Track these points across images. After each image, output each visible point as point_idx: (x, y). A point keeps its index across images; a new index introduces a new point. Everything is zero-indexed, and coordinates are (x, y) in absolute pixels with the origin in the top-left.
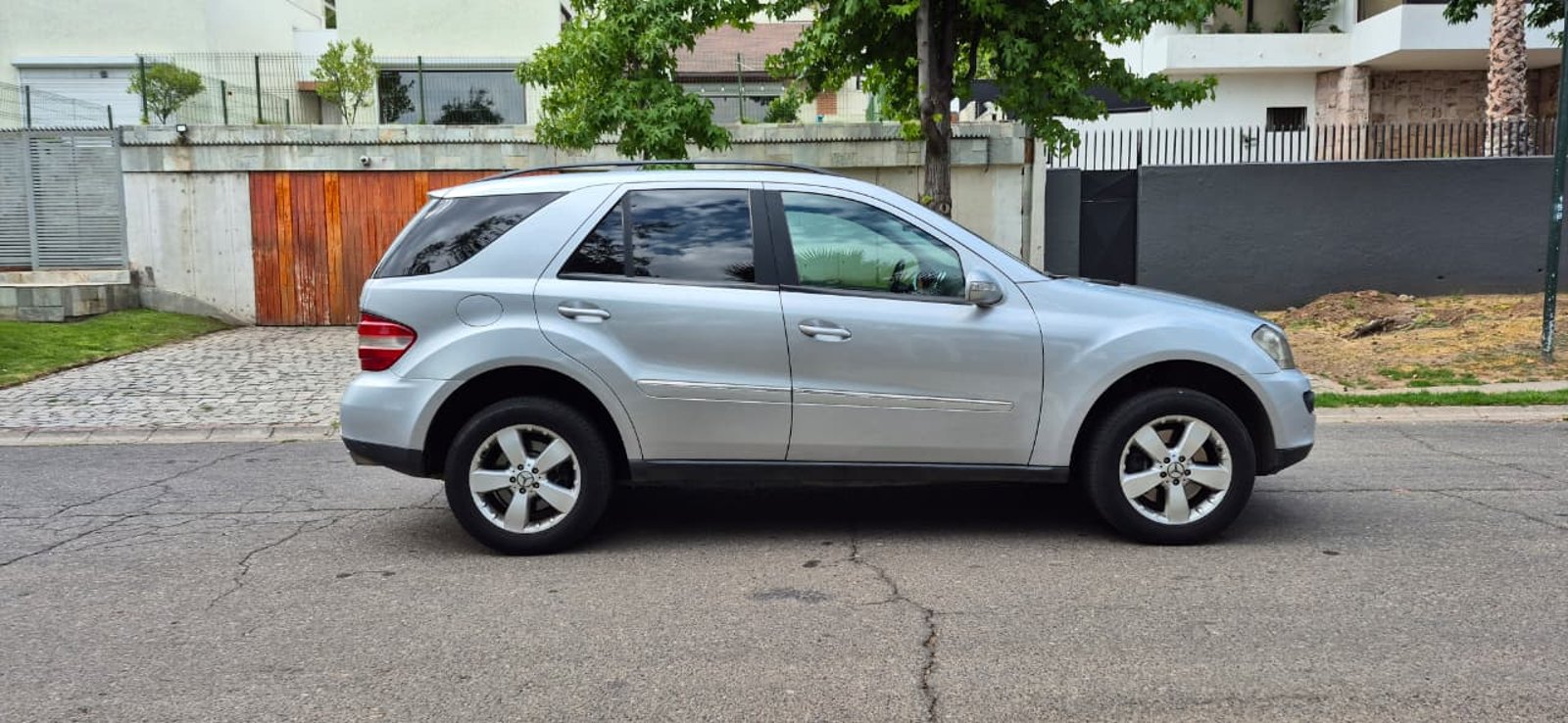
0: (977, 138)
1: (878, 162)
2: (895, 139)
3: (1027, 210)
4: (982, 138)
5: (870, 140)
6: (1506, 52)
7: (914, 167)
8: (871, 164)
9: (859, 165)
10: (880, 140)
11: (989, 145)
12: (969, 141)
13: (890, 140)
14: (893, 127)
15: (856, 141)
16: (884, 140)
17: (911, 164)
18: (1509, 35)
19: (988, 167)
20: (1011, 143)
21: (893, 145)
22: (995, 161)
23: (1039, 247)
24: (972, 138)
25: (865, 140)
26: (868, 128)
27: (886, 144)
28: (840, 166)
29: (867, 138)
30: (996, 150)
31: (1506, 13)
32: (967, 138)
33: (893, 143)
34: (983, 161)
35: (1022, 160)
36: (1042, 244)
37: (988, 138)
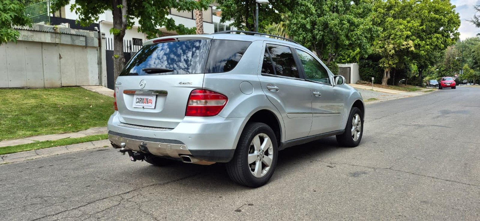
0: (81, 36)
1: (43, 40)
2: (50, 32)
3: (100, 63)
4: (83, 36)
5: (39, 31)
6: (200, 31)
7: (57, 44)
8: (40, 41)
9: (35, 41)
10: (43, 32)
11: (86, 39)
12: (79, 37)
13: (48, 32)
14: (49, 27)
15: (33, 31)
16: (45, 32)
17: (57, 42)
18: (201, 28)
19: (86, 47)
20: (93, 40)
21: (49, 34)
22: (88, 45)
23: (105, 76)
24: (79, 36)
25: (37, 31)
26: (38, 26)
27: (46, 34)
28: (26, 40)
29: (38, 30)
30: (89, 41)
31: (200, 22)
32: (78, 35)
33: (49, 33)
34: (84, 45)
35: (98, 46)
36: (106, 75)
37: (85, 36)
